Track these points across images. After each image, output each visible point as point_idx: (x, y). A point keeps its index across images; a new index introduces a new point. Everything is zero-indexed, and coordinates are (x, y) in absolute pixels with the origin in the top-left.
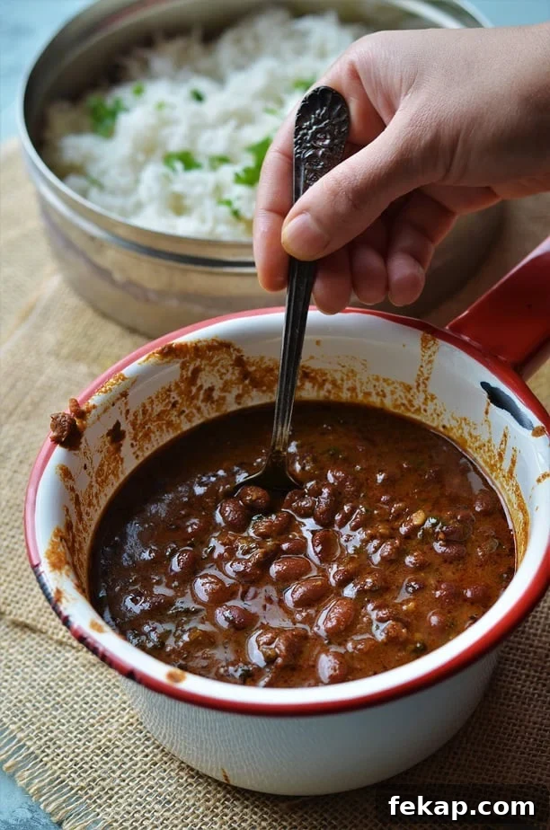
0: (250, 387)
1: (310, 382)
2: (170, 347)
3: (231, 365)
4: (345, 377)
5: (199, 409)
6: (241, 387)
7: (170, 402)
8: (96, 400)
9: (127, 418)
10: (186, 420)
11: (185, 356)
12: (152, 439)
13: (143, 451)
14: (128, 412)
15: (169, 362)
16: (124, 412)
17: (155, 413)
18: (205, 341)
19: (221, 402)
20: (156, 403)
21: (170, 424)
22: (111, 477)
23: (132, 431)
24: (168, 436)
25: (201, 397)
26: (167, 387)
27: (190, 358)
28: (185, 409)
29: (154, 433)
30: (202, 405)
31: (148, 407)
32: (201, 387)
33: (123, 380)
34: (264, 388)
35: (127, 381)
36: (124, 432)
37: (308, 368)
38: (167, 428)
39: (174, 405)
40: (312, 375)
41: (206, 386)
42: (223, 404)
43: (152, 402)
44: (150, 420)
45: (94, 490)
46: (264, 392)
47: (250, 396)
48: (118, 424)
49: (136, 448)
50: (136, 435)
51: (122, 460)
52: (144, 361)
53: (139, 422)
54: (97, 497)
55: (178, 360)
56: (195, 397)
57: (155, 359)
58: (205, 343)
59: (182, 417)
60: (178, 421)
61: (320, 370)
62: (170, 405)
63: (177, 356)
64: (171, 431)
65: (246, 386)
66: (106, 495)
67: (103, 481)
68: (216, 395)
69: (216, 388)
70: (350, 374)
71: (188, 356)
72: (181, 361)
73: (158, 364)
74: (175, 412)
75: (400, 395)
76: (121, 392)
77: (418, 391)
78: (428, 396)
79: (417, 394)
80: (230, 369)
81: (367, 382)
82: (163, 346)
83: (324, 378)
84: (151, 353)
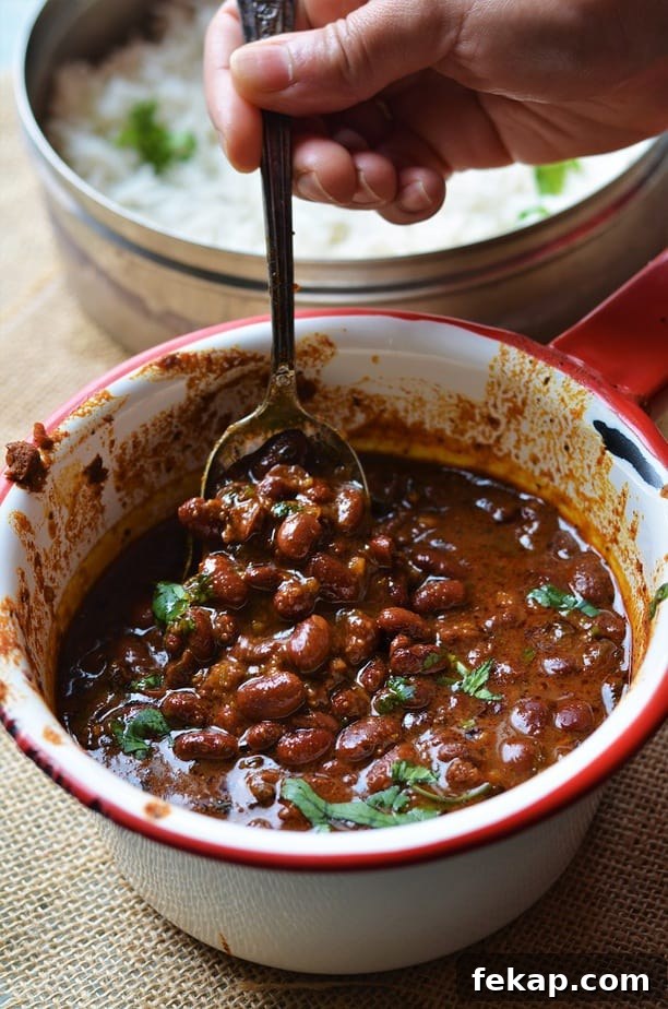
1: (362, 411)
2: (173, 358)
3: (257, 385)
4: (410, 407)
8: (70, 425)
9: (111, 452)
10: (192, 457)
11: (194, 371)
13: (132, 497)
14: (112, 443)
15: (172, 377)
16: (108, 443)
17: (151, 446)
18: (221, 351)
20: (152, 432)
21: (170, 463)
22: (87, 530)
23: (117, 469)
24: (167, 478)
25: (215, 426)
26: (168, 412)
27: (201, 372)
28: (191, 442)
29: (148, 472)
31: (142, 438)
32: (214, 413)
33: (108, 399)
35: (112, 401)
36: (107, 471)
37: (360, 393)
38: (166, 466)
39: (177, 437)
40: (366, 402)
41: (221, 412)
43: (147, 431)
44: (143, 456)
45: (63, 548)
48: (98, 460)
49: (123, 493)
50: (123, 474)
51: (103, 507)
52: (138, 375)
54: (66, 556)
55: (184, 375)
56: (207, 427)
57: (153, 372)
58: (222, 354)
59: (188, 453)
61: (377, 396)
62: (172, 436)
63: (183, 370)
64: (171, 471)
66: (79, 555)
67: (75, 536)
69: (235, 415)
70: (417, 404)
71: (198, 370)
72: (188, 377)
73: (156, 381)
74: (177, 446)
75: (483, 433)
76: (104, 416)
77: (508, 429)
78: (522, 438)
79: (507, 433)
80: (255, 390)
81: (440, 415)
82: (165, 356)
83: (382, 407)
84: (147, 364)
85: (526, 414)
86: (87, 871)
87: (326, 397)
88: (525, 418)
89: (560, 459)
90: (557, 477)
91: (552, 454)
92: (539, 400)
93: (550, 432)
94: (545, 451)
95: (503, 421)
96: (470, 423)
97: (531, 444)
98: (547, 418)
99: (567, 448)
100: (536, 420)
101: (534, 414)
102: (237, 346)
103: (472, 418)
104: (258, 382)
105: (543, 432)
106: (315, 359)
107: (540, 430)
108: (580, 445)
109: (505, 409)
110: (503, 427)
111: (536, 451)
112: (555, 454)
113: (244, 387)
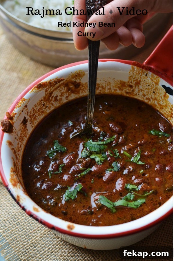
0: (71, 93)
2: (40, 84)
3: (64, 87)
4: (107, 85)
5: (53, 104)
6: (67, 93)
7: (42, 104)
8: (16, 111)
9: (28, 115)
10: (48, 109)
11: (46, 87)
12: (37, 119)
13: (34, 124)
14: (28, 112)
15: (41, 90)
16: (27, 112)
17: (37, 110)
18: (53, 80)
19: (61, 100)
20: (37, 106)
21: (43, 112)
22: (24, 137)
23: (30, 118)
24: (42, 116)
25: (53, 100)
26: (41, 100)
27: (49, 87)
28: (47, 105)
29: (37, 116)
30: (54, 103)
31: (35, 108)
32: (53, 97)
33: (25, 101)
34: (76, 93)
36: (27, 120)
38: (42, 113)
39: (44, 105)
41: (55, 96)
42: (61, 101)
43: (36, 106)
44: (36, 113)
45: (20, 145)
46: (76, 94)
47: (71, 96)
48: (25, 118)
49: (32, 124)
50: (31, 119)
51: (27, 130)
52: (31, 92)
53: (32, 114)
54: (21, 147)
55: (44, 89)
56: (51, 100)
57: (35, 90)
58: (53, 81)
59: (47, 108)
60: (46, 110)
62: (42, 105)
63: (43, 87)
64: (43, 114)
65: (69, 93)
66: (23, 145)
67: (22, 140)
68: (58, 98)
69: (58, 96)
70: (108, 84)
72: (45, 89)
73: (37, 92)
74: (44, 107)
75: (128, 90)
76: (25, 105)
77: (136, 88)
78: (140, 90)
79: (135, 89)
80: (63, 88)
81: (115, 86)
82: (38, 84)
83: (99, 86)
84: (33, 88)
85: (141, 84)
86: (45, 234)
87: (83, 86)
88: (141, 85)
89: (152, 95)
90: (151, 100)
91: (149, 94)
92: (144, 80)
93: (148, 88)
94: (147, 93)
95: (134, 85)
96: (124, 87)
97: (143, 91)
98: (147, 85)
99: (154, 92)
100: (144, 85)
101: (143, 84)
102: (57, 77)
103: (125, 86)
104: (64, 86)
105: (146, 88)
106: (79, 77)
107: (145, 88)
108: (158, 91)
109: (134, 83)
110: (134, 87)
111: (145, 93)
112: (151, 94)
113: (61, 88)
